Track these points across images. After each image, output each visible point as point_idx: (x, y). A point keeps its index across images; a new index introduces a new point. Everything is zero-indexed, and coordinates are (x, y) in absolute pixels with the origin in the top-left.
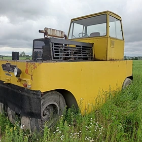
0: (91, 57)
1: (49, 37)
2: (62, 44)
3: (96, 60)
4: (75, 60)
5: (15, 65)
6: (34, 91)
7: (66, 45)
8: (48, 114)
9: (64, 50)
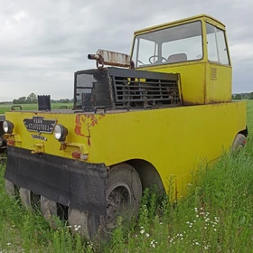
0: (175, 98)
1: (105, 66)
2: (126, 79)
3: (184, 104)
4: (151, 105)
5: (54, 119)
6: (94, 164)
7: (133, 79)
8: (113, 204)
9: (131, 88)
